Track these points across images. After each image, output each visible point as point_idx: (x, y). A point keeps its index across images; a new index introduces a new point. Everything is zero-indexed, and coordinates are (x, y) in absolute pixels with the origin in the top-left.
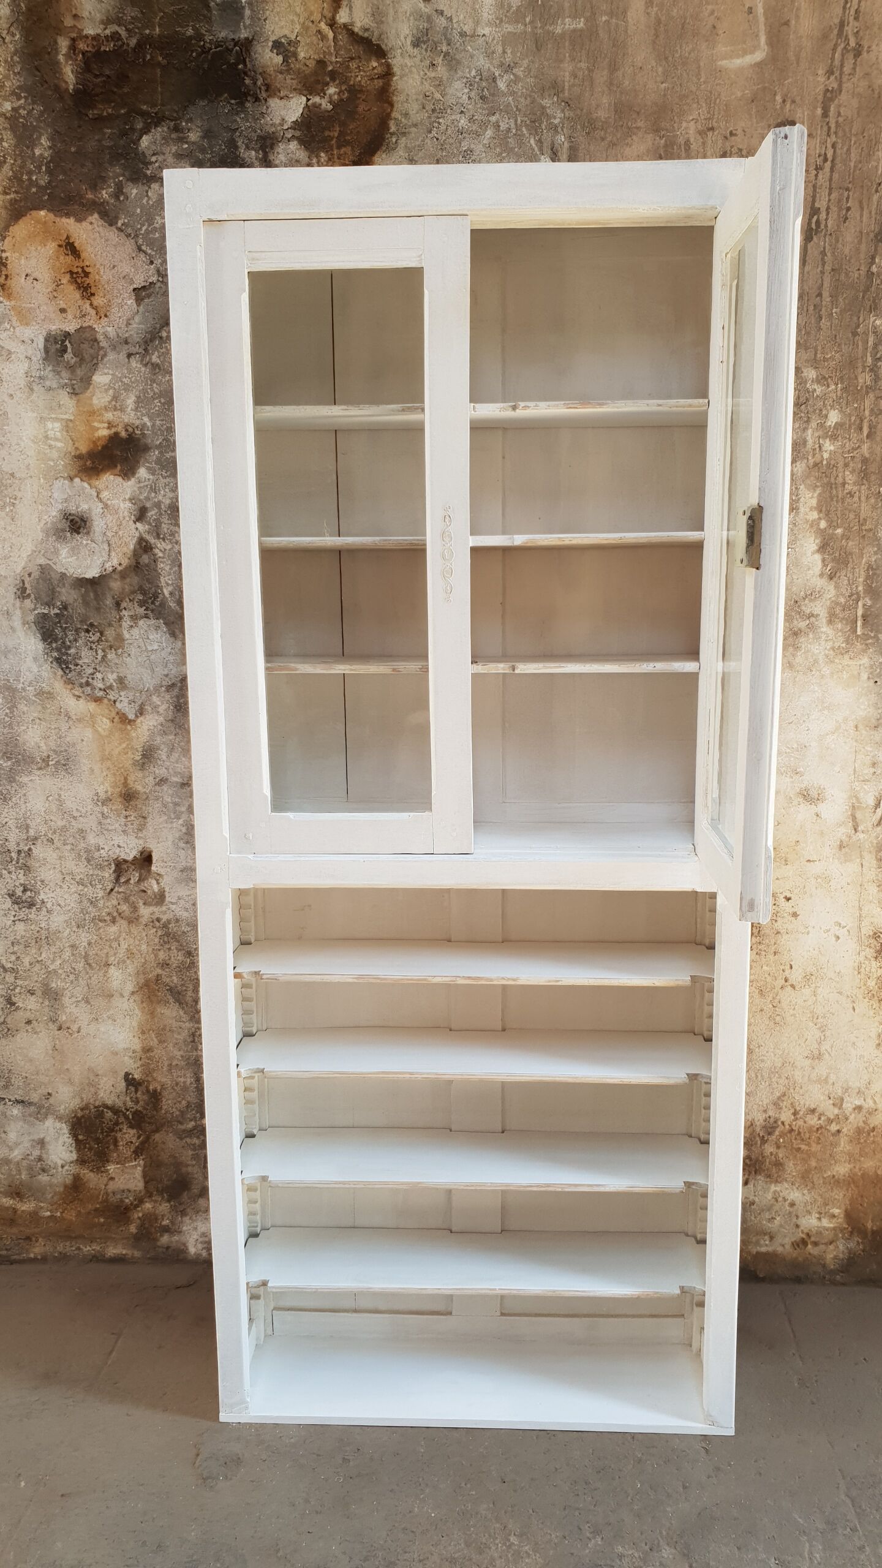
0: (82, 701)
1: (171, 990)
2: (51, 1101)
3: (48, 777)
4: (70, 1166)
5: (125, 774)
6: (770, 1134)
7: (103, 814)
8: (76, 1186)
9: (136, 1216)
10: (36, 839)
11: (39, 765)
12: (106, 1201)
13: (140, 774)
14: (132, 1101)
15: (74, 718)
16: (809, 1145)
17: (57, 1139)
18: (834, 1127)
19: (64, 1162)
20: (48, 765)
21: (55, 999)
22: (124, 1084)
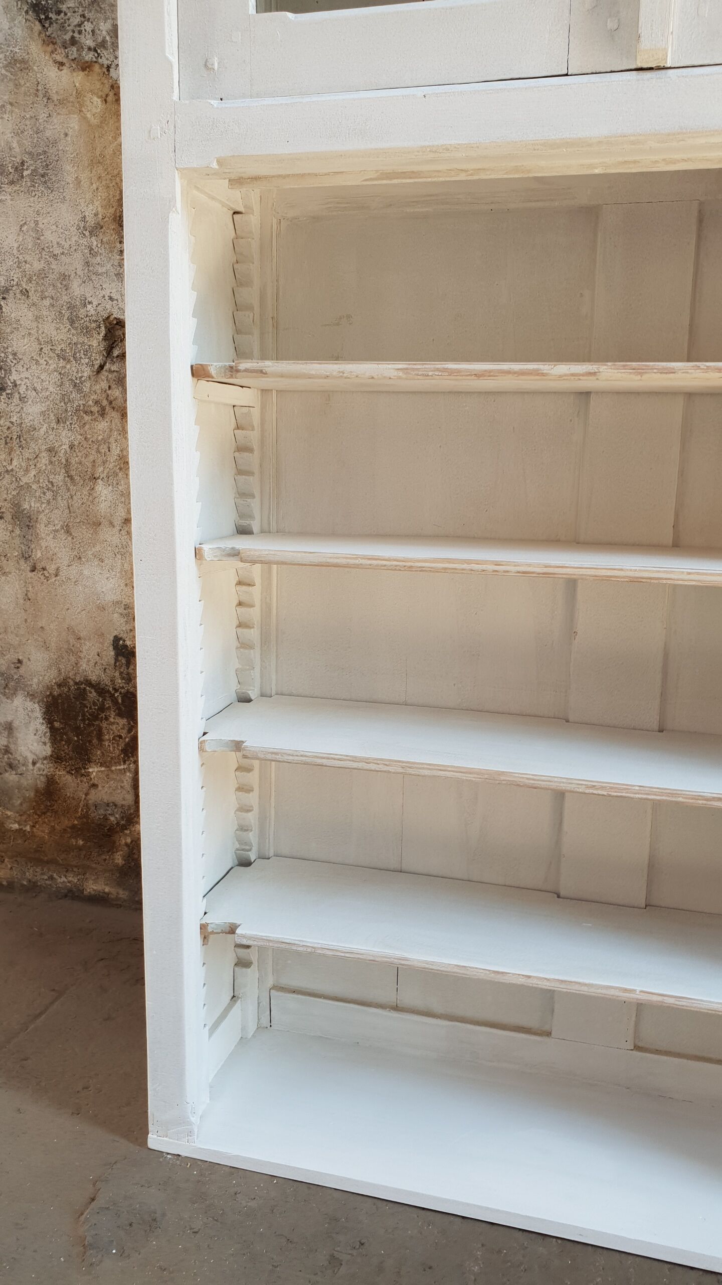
0: (65, 70)
3: (22, 195)
4: (43, 763)
7: (91, 249)
9: (124, 841)
11: (11, 177)
12: (86, 816)
14: (123, 678)
15: (55, 97)
17: (27, 725)
19: (35, 757)
20: (22, 177)
21: (28, 526)
22: (113, 653)
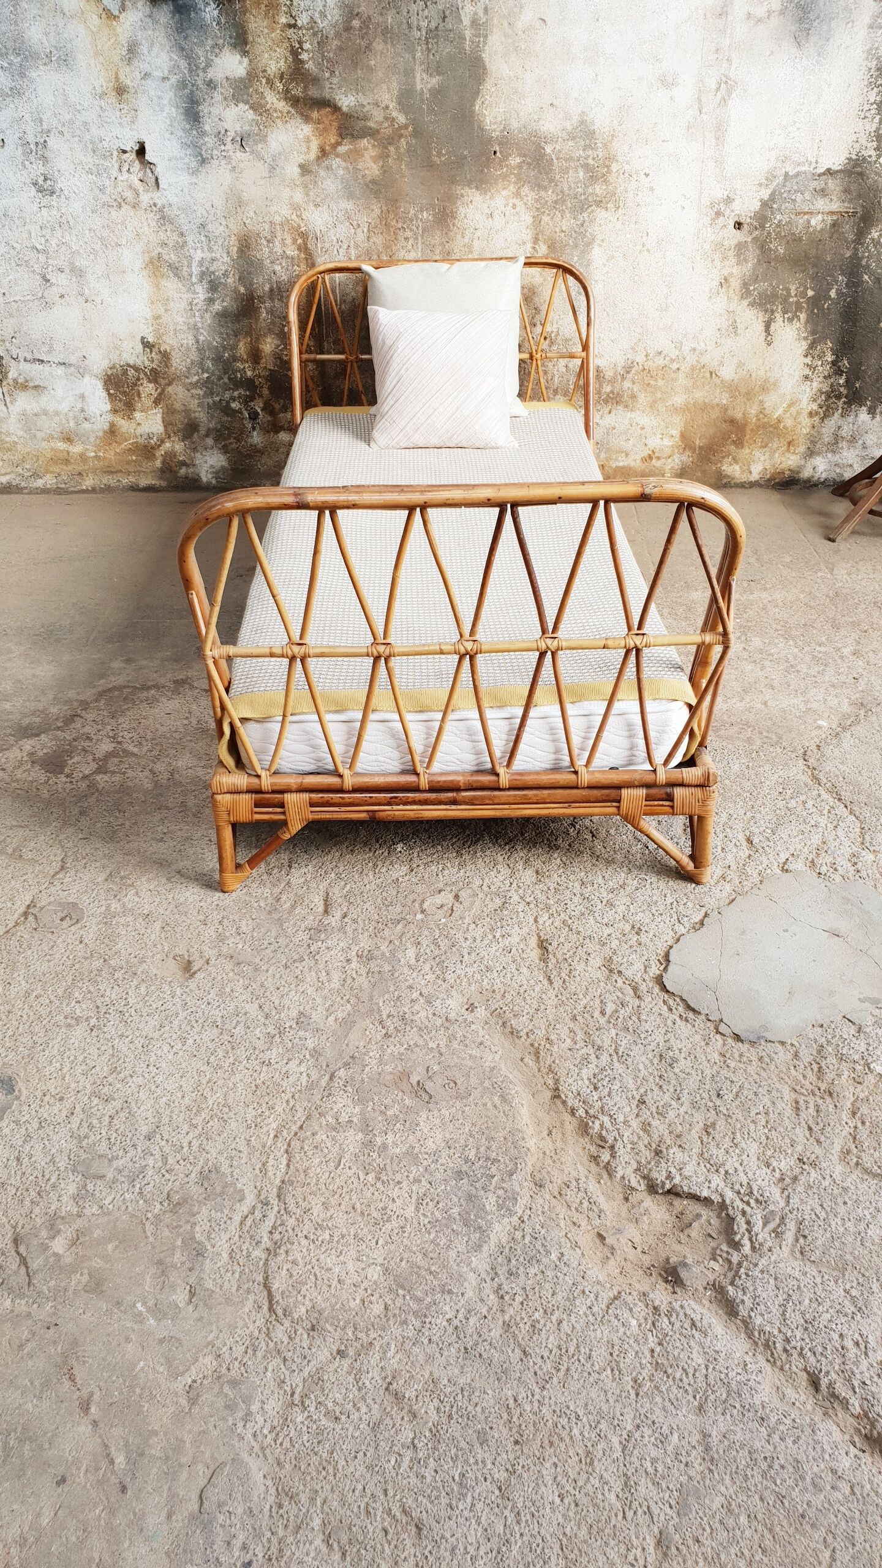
1: (170, 266)
2: (87, 362)
5: (115, 69)
6: (628, 372)
8: (112, 431)
10: (49, 131)
13: (127, 69)
16: (656, 380)
18: (675, 366)
